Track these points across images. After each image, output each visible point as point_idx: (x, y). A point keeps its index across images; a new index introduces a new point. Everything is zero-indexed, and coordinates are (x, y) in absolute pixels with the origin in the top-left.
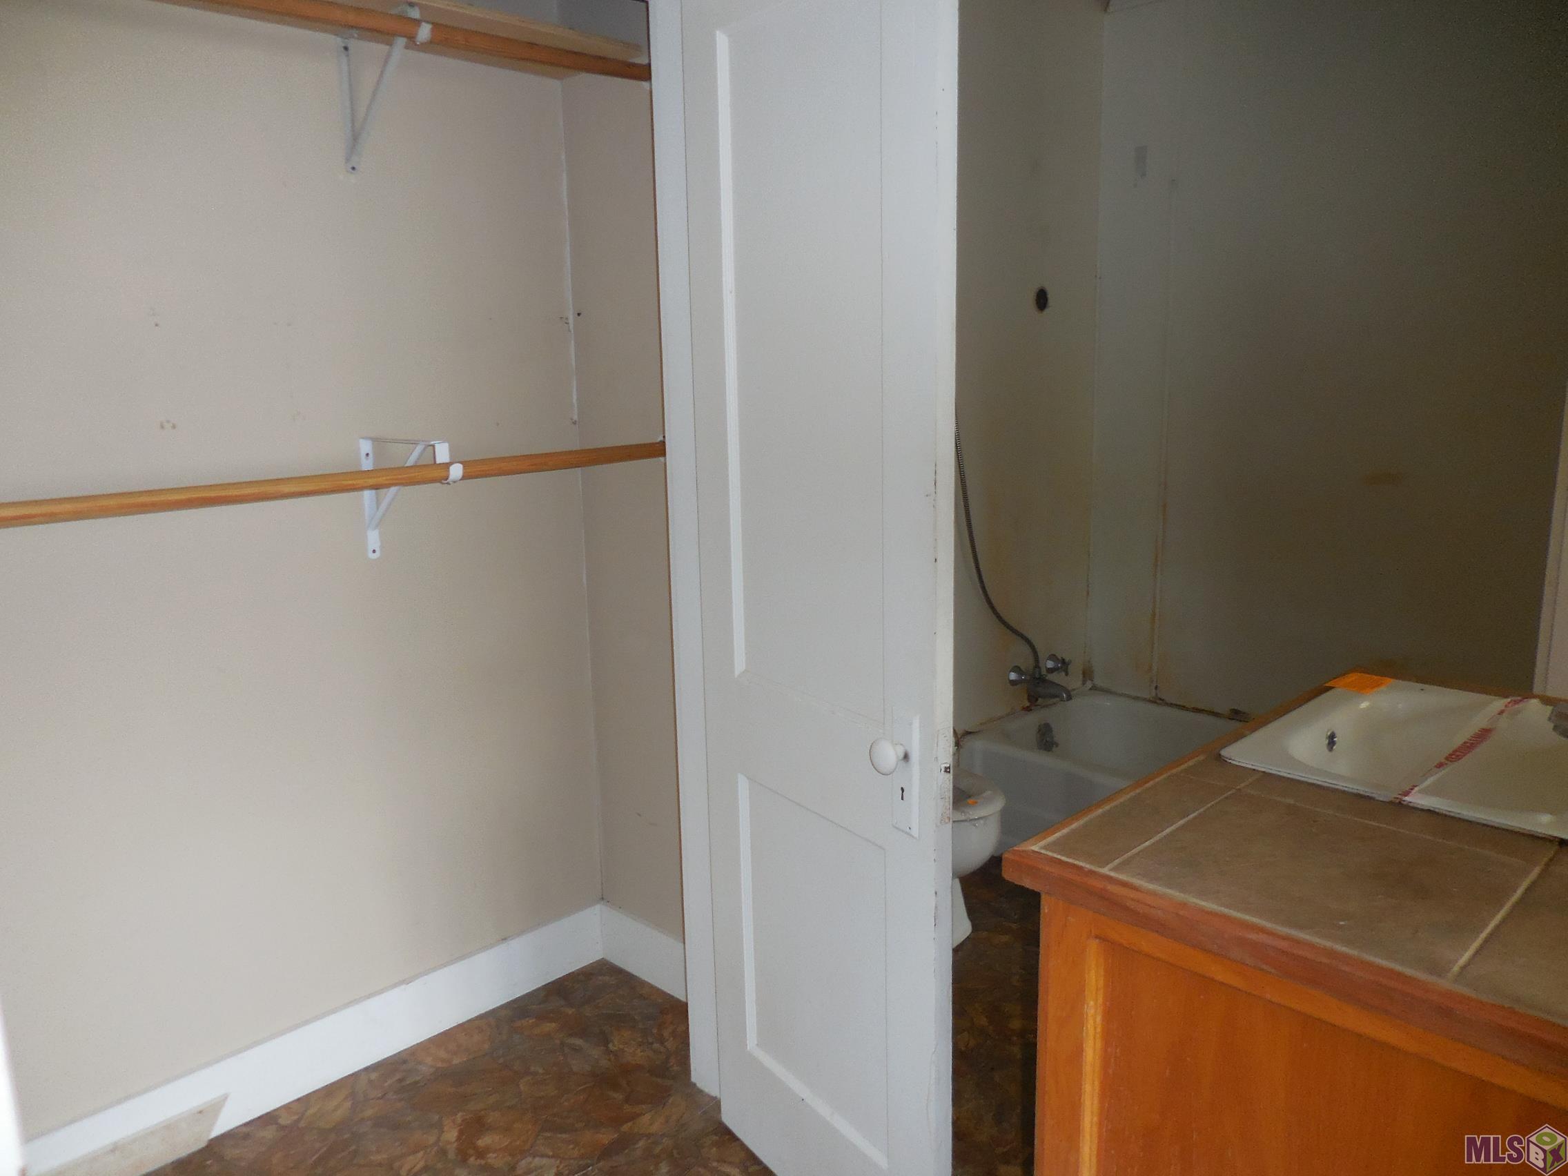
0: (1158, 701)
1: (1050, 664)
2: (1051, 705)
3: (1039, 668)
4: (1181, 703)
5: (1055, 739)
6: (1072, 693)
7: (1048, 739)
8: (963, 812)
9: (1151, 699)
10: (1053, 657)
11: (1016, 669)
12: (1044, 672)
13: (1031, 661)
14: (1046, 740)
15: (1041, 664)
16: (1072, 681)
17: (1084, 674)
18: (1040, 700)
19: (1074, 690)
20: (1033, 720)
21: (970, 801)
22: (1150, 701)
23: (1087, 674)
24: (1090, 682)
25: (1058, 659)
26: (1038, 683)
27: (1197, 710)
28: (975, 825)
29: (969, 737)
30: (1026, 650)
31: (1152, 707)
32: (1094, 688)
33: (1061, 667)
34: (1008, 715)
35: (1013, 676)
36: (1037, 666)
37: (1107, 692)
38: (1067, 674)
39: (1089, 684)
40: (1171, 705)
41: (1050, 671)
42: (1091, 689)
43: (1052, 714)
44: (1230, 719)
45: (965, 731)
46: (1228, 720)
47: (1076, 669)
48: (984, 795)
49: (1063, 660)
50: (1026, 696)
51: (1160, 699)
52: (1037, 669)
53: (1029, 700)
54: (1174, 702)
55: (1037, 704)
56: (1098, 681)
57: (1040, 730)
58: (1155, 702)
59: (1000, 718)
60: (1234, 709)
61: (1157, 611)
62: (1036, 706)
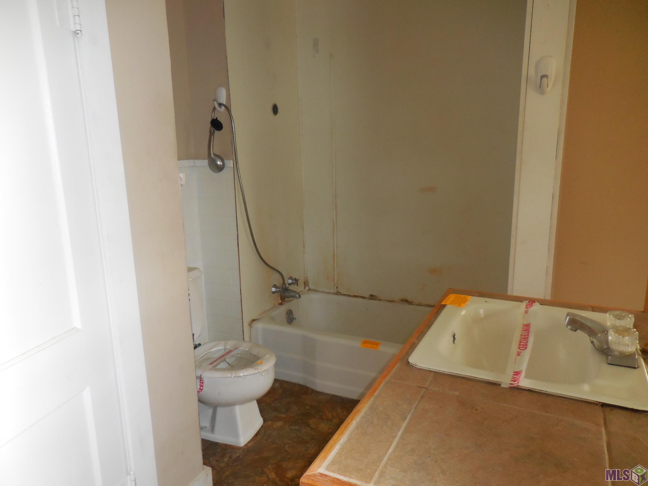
0: (338, 293)
1: (290, 281)
2: (290, 301)
3: (285, 284)
4: (349, 294)
5: (295, 317)
6: (300, 293)
7: (291, 317)
8: (256, 369)
9: (335, 293)
10: (291, 278)
11: (275, 286)
12: (287, 286)
13: (281, 281)
14: (290, 318)
15: (286, 282)
16: (300, 288)
17: (305, 283)
18: (286, 299)
19: (301, 292)
20: (283, 309)
21: (259, 362)
22: (334, 294)
23: (306, 284)
24: (307, 287)
25: (293, 278)
26: (285, 291)
27: (355, 296)
28: (262, 375)
29: (255, 322)
30: (278, 276)
31: (335, 296)
32: (309, 290)
33: (295, 282)
34: (272, 308)
35: (274, 289)
36: (284, 283)
37: (315, 291)
38: (298, 285)
39: (307, 288)
40: (344, 295)
41: (290, 284)
42: (308, 290)
43: (292, 305)
44: (369, 299)
45: (252, 319)
46: (369, 300)
47: (301, 283)
48: (266, 357)
49: (296, 279)
50: (280, 298)
51: (339, 293)
52: (284, 285)
53: (281, 299)
54: (345, 294)
55: (285, 301)
56: (311, 286)
57: (287, 313)
58: (338, 294)
59: (269, 310)
60: (371, 295)
61: (336, 252)
62: (284, 302)
